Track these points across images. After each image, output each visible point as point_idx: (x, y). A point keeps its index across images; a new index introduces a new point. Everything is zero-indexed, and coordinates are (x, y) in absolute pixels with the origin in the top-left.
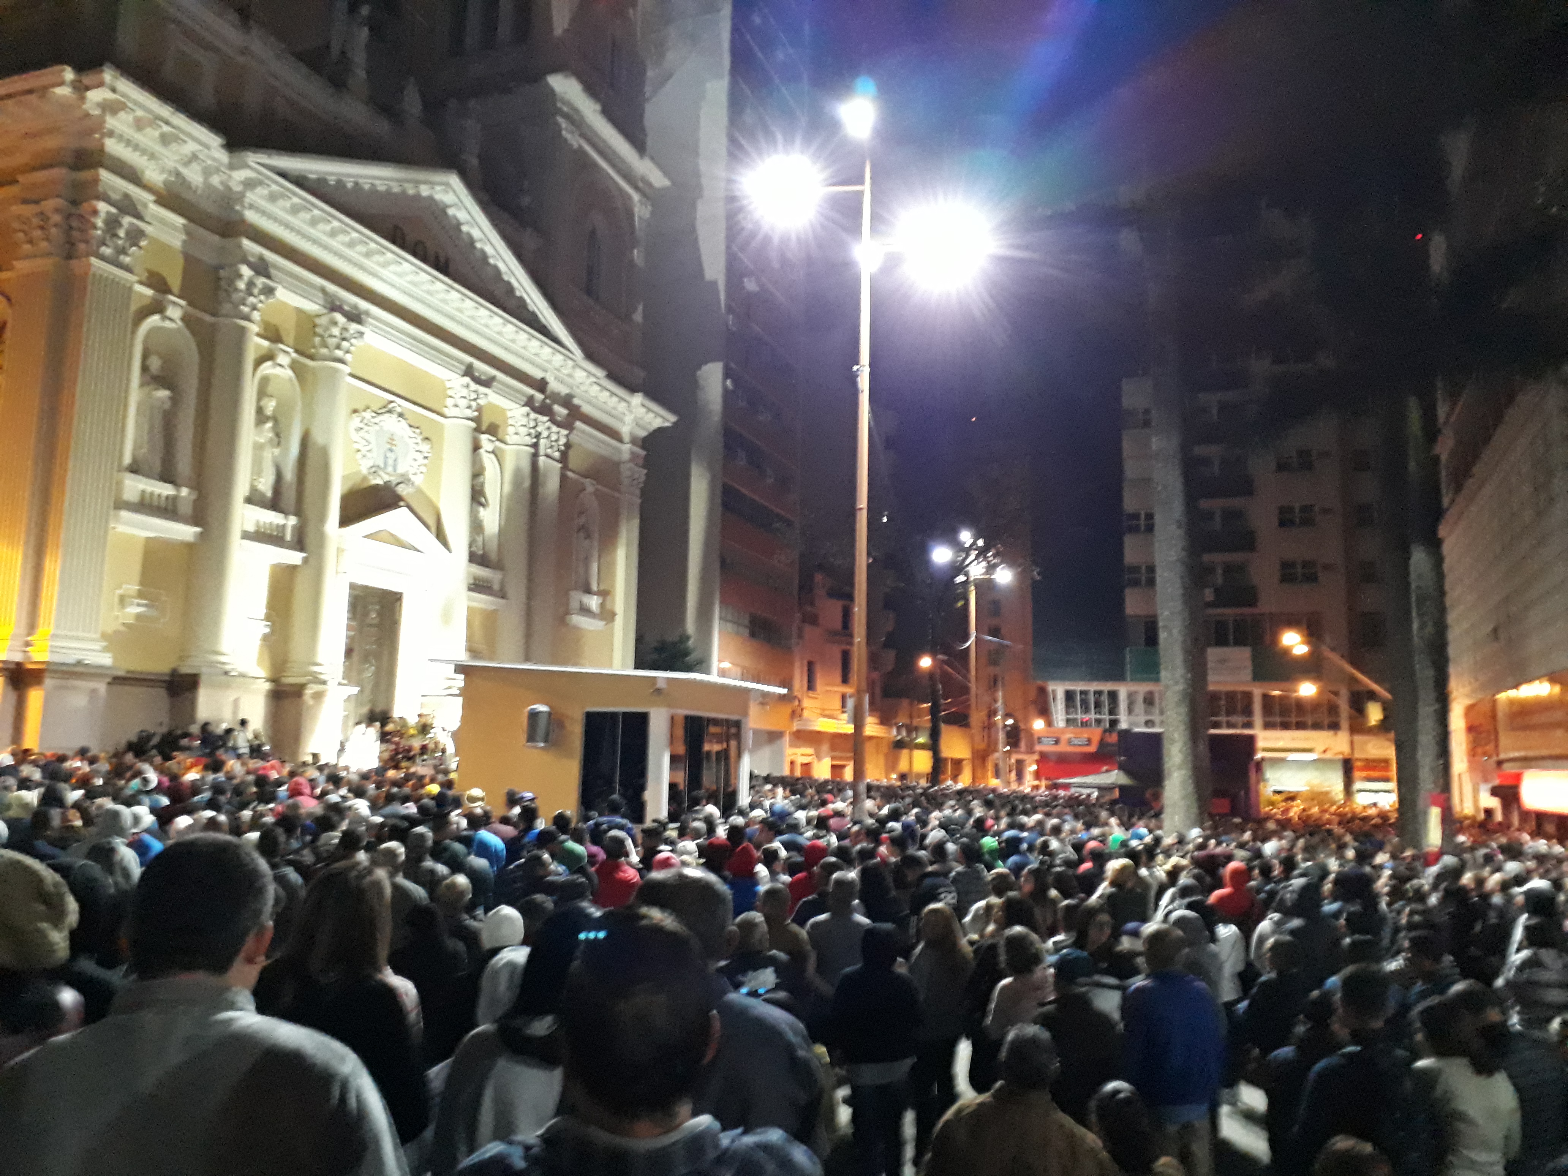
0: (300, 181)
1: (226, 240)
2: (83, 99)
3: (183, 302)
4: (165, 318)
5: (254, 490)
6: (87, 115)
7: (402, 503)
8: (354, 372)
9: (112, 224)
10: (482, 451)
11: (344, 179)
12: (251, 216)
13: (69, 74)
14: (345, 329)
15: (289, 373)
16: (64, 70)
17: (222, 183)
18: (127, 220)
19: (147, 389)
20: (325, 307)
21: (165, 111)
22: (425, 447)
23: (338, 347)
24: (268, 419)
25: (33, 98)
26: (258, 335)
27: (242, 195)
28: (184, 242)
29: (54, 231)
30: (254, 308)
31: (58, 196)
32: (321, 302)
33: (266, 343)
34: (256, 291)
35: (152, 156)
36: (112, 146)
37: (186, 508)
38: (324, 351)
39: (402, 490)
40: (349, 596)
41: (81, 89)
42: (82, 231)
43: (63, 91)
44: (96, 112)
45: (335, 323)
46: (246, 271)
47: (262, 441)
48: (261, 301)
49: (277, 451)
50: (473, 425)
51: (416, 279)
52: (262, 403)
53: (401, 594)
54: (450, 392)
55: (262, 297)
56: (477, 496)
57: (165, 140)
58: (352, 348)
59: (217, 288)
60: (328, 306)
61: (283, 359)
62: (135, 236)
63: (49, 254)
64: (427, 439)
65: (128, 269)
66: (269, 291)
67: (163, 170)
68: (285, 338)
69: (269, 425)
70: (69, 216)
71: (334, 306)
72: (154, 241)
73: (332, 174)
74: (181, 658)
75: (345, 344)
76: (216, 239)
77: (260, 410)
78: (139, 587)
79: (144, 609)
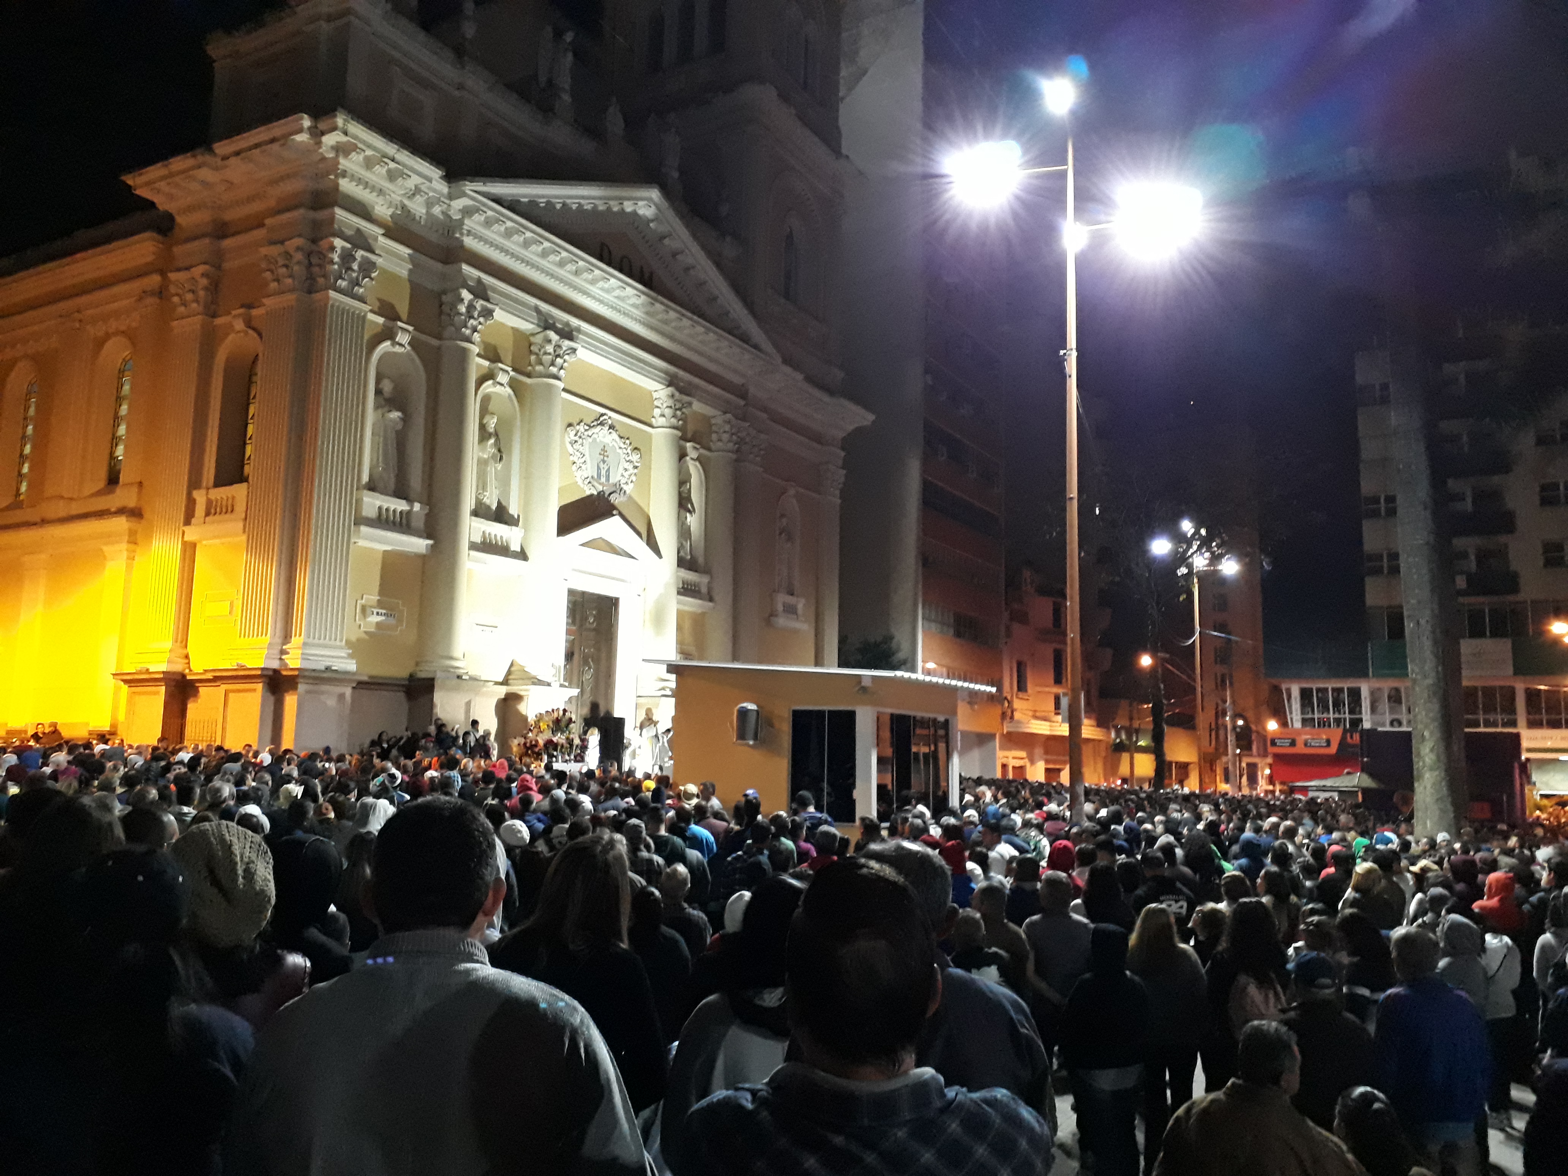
0: (513, 206)
1: (447, 266)
2: (319, 144)
3: (411, 328)
4: (395, 343)
5: (479, 503)
6: (324, 159)
7: (615, 512)
8: (567, 388)
9: (347, 258)
10: (688, 458)
11: (554, 200)
12: (469, 242)
13: (307, 122)
14: (559, 346)
15: (509, 390)
16: (302, 119)
17: (443, 213)
18: (360, 254)
19: (380, 411)
20: (538, 325)
21: (391, 149)
22: (635, 457)
23: (553, 364)
24: (490, 435)
25: (275, 147)
26: (479, 355)
27: (461, 222)
28: (410, 271)
29: (296, 268)
30: (475, 330)
31: (300, 236)
32: (536, 322)
33: (486, 363)
34: (476, 314)
35: (381, 192)
36: (346, 185)
37: (419, 522)
38: (539, 368)
39: (615, 499)
40: (569, 602)
41: (317, 134)
42: (320, 266)
43: (302, 138)
44: (331, 155)
45: (549, 341)
46: (466, 295)
47: (486, 456)
48: (480, 323)
49: (499, 466)
50: (679, 434)
51: (622, 294)
52: (485, 421)
53: (617, 599)
54: (656, 403)
55: (481, 319)
56: (684, 503)
57: (392, 176)
58: (566, 364)
59: (441, 313)
60: (542, 324)
61: (503, 378)
62: (367, 268)
63: (292, 290)
64: (636, 449)
65: (362, 300)
66: (488, 314)
67: (390, 205)
68: (502, 358)
69: (492, 441)
70: (309, 255)
71: (547, 324)
72: (384, 272)
73: (543, 197)
74: (417, 664)
75: (559, 361)
76: (439, 266)
77: (482, 427)
78: (378, 598)
79: (383, 618)
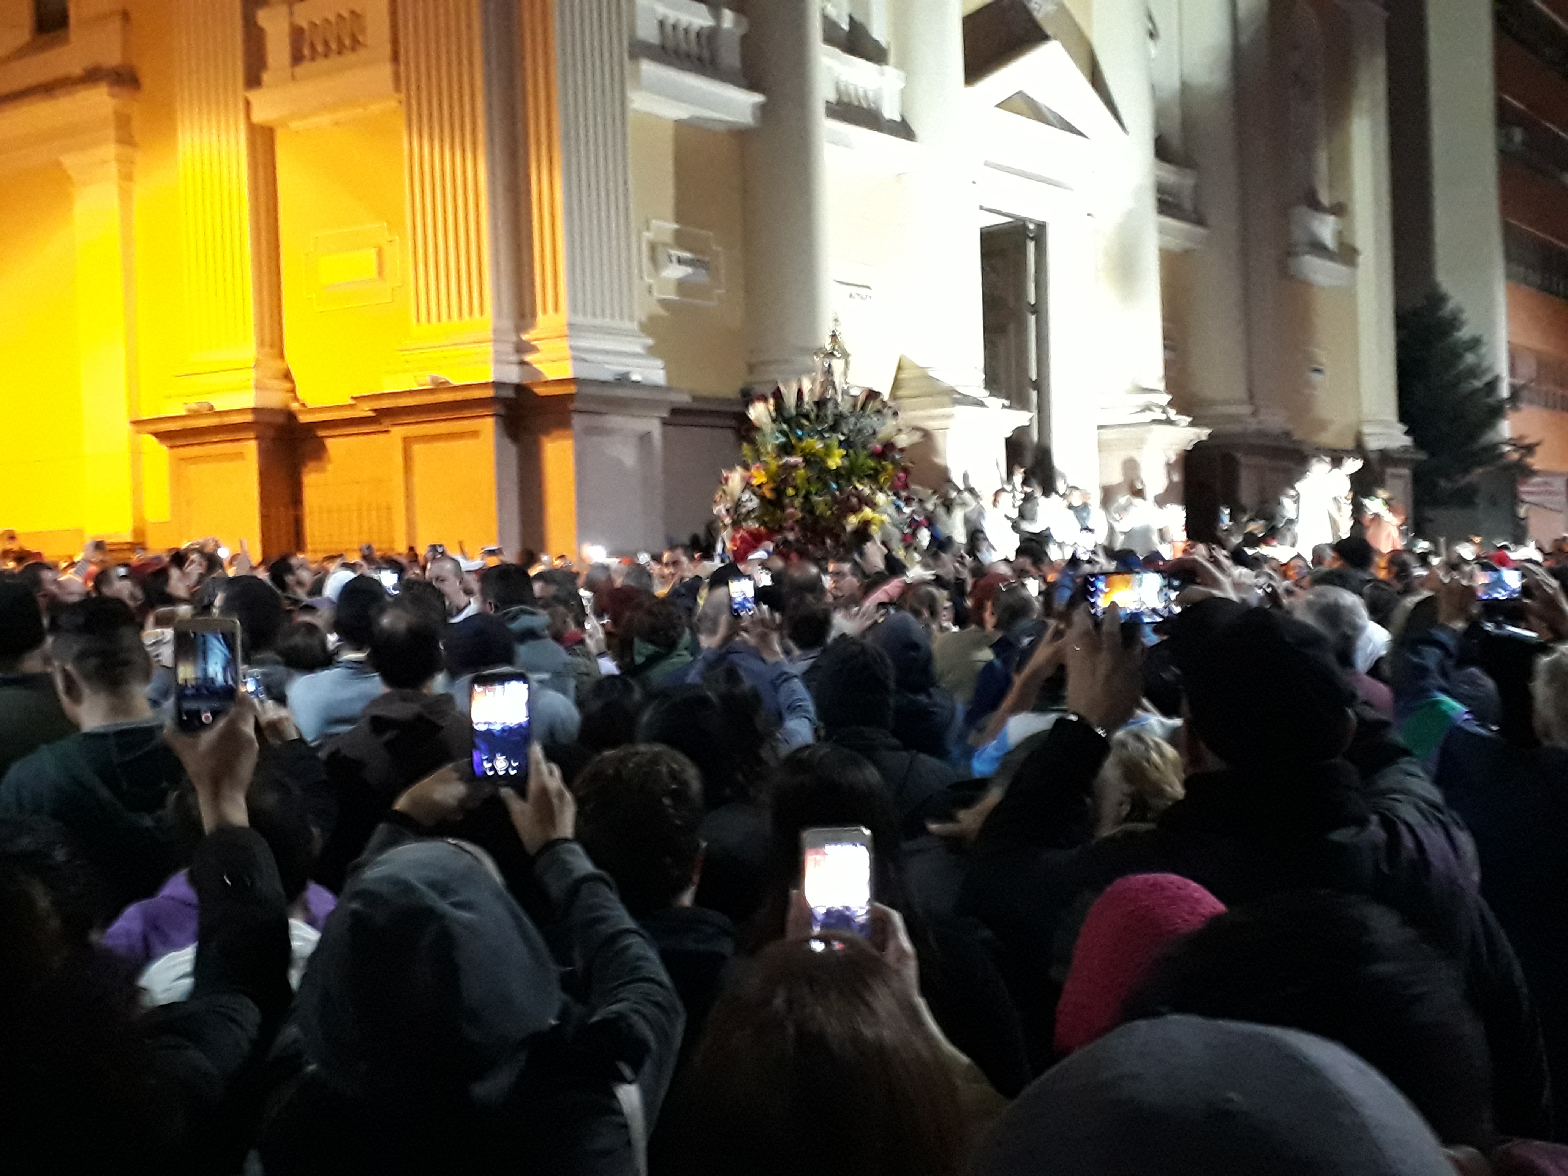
5: (822, 15)
37: (732, 53)
53: (1045, 224)
78: (676, 226)
79: (689, 270)
